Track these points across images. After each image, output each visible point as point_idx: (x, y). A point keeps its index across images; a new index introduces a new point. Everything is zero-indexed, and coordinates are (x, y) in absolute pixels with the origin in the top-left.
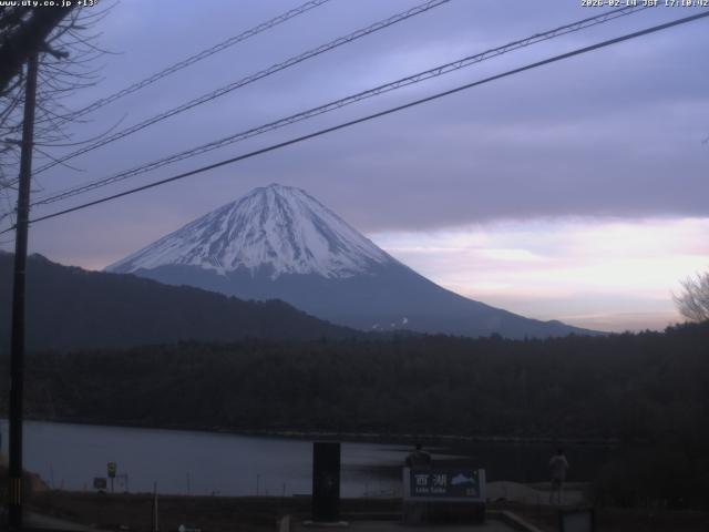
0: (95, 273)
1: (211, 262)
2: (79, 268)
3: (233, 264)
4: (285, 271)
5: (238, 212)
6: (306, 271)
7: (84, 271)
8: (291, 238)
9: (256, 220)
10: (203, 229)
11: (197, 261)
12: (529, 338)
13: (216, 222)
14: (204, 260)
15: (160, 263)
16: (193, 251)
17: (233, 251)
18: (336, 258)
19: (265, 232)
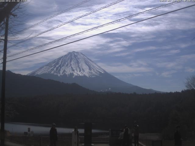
0: (24, 76)
1: (56, 72)
2: (20, 74)
3: (63, 73)
4: (77, 75)
5: (64, 59)
6: (83, 75)
7: (21, 75)
8: (78, 66)
9: (69, 62)
10: (54, 64)
11: (52, 72)
12: (144, 93)
13: (58, 62)
14: (54, 72)
15: (42, 73)
16: (51, 70)
17: (62, 70)
18: (91, 72)
19: (71, 65)
